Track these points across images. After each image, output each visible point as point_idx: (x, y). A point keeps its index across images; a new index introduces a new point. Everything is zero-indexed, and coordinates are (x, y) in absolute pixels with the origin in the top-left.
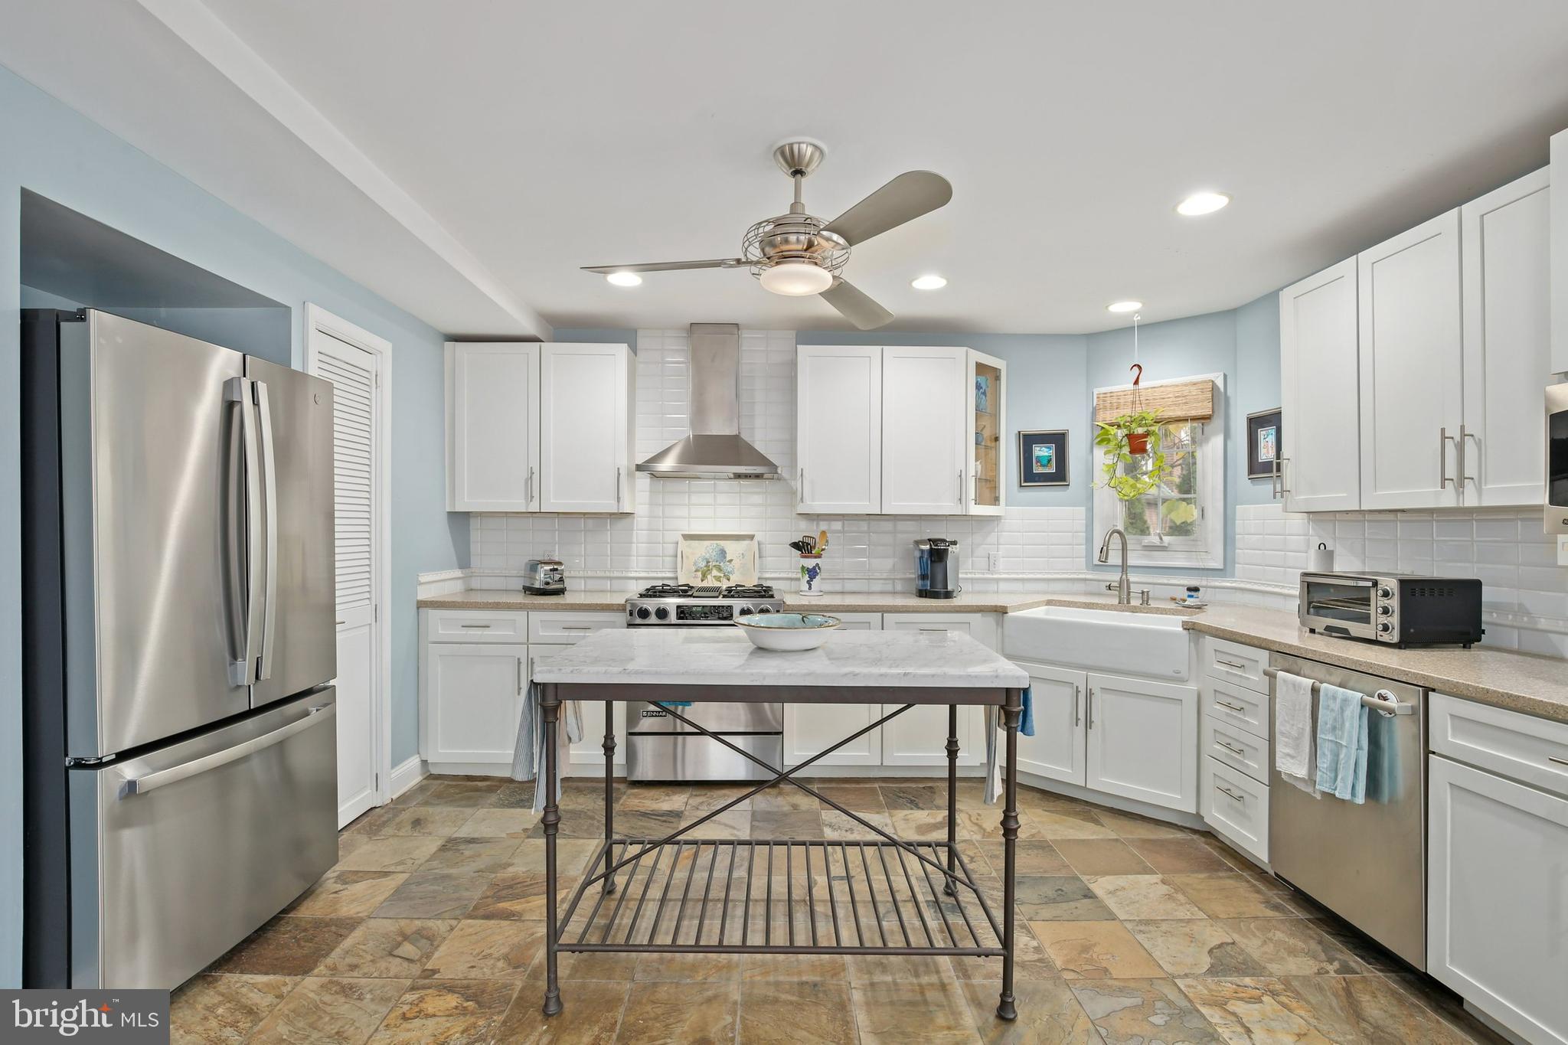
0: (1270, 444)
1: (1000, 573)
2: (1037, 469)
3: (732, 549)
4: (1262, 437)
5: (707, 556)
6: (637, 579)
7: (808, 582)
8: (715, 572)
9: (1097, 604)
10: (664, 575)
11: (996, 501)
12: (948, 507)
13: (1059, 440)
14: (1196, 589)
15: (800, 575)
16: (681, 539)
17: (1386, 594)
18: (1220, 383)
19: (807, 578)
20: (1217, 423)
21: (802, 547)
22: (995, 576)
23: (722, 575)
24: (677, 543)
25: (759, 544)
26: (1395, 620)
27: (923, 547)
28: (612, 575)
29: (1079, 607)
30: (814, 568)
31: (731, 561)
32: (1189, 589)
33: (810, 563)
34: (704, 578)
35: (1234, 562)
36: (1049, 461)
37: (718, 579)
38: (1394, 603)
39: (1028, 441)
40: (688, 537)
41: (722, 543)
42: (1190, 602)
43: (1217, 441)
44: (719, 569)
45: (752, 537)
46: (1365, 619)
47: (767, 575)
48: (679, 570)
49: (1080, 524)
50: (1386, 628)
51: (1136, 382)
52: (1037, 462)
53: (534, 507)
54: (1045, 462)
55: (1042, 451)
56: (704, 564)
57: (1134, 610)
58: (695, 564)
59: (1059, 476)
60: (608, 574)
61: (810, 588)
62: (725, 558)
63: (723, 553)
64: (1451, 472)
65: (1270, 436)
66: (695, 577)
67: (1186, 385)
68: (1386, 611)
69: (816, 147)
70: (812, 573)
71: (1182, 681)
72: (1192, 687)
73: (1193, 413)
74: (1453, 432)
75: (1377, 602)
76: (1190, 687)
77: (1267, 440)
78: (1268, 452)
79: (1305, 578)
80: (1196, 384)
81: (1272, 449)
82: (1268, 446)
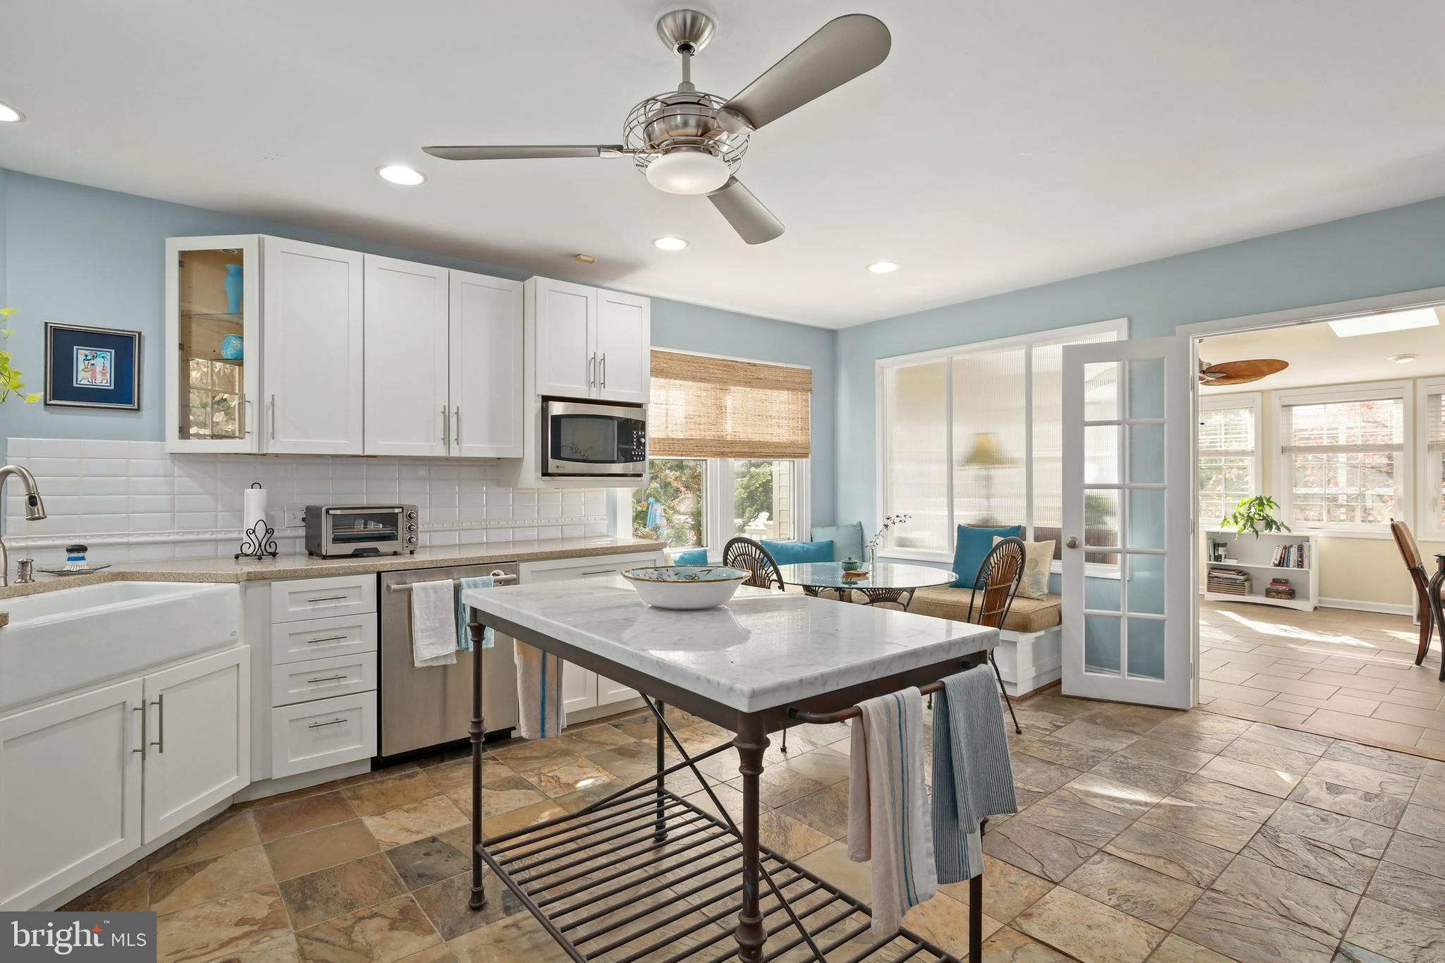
4: (81, 357)
14: (82, 549)
17: (410, 517)
26: (416, 535)
32: (70, 551)
38: (416, 522)
50: (410, 541)
71: (234, 643)
75: (404, 523)
76: (243, 647)
77: (92, 362)
78: (94, 376)
79: (331, 512)
81: (104, 374)
82: (94, 371)
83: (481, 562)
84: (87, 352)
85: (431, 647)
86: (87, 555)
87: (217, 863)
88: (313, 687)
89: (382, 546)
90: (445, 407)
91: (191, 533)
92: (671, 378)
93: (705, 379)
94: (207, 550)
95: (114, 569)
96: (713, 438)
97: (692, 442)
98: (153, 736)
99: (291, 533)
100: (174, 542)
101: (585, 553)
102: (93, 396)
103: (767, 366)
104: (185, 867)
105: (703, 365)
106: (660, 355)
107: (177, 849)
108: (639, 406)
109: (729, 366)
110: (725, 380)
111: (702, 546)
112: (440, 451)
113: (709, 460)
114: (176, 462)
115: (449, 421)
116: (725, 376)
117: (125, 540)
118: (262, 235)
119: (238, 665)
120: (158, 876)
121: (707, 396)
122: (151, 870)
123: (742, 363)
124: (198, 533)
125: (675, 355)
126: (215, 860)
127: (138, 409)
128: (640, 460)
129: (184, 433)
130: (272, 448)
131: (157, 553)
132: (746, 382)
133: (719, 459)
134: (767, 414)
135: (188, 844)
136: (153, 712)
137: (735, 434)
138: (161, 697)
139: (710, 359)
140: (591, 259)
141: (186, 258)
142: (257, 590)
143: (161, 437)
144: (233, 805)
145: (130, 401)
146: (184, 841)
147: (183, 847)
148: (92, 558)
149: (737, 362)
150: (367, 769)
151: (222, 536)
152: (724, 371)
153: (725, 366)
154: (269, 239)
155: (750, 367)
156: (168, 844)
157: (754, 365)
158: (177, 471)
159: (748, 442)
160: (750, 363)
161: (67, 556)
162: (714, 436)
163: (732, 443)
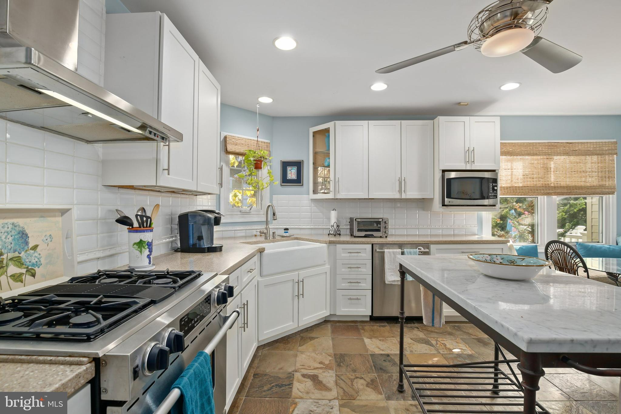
0: (293, 173)
3: (38, 230)
4: (289, 170)
7: (148, 256)
9: (260, 241)
14: (287, 229)
17: (385, 223)
19: (146, 252)
23: (24, 271)
26: (388, 230)
29: (252, 244)
31: (36, 247)
33: (147, 236)
38: (387, 225)
41: (19, 222)
42: (285, 235)
44: (20, 262)
45: (65, 212)
46: (378, 230)
50: (385, 232)
57: (272, 242)
61: (150, 262)
62: (27, 244)
63: (23, 235)
64: (399, 190)
65: (293, 170)
67: (262, 142)
75: (383, 225)
76: (327, 266)
77: (291, 171)
78: (292, 176)
79: (357, 220)
80: (264, 143)
81: (294, 175)
82: (292, 174)
83: (413, 243)
84: (290, 168)
85: (392, 276)
86: (288, 231)
87: (318, 339)
88: (350, 284)
89: (375, 234)
90: (399, 178)
91: (316, 226)
92: (514, 155)
93: (536, 154)
94: (320, 232)
95: (295, 236)
96: (541, 185)
97: (528, 188)
98: (301, 292)
99: (345, 227)
100: (312, 229)
101: (465, 242)
102: (292, 181)
103: (581, 143)
104: (309, 338)
105: (534, 147)
106: (507, 145)
107: (308, 331)
108: (494, 171)
109: (553, 145)
110: (550, 154)
111: (535, 243)
112: (397, 196)
113: (539, 197)
114: (313, 202)
115: (401, 184)
116: (550, 151)
117: (299, 227)
118: (335, 121)
119: (326, 272)
120: (302, 338)
121: (538, 163)
122: (301, 335)
123: (561, 143)
124: (318, 226)
126: (317, 338)
127: (302, 185)
128: (494, 198)
129: (315, 192)
130: (339, 197)
131: (307, 232)
132: (565, 153)
133: (546, 196)
134: (581, 170)
135: (311, 330)
136: (301, 284)
137: (557, 182)
138: (303, 279)
139: (539, 143)
140: (467, 104)
141: (315, 133)
142: (332, 247)
143: (309, 194)
144: (325, 320)
145: (301, 183)
146: (310, 329)
147: (310, 330)
148: (290, 232)
149: (558, 143)
150: (368, 319)
151: (325, 227)
152: (549, 148)
153: (549, 146)
154: (337, 122)
155: (567, 145)
156: (306, 328)
157: (571, 143)
158: (313, 205)
159: (567, 187)
160: (567, 143)
161: (284, 231)
162: (542, 184)
163: (554, 188)
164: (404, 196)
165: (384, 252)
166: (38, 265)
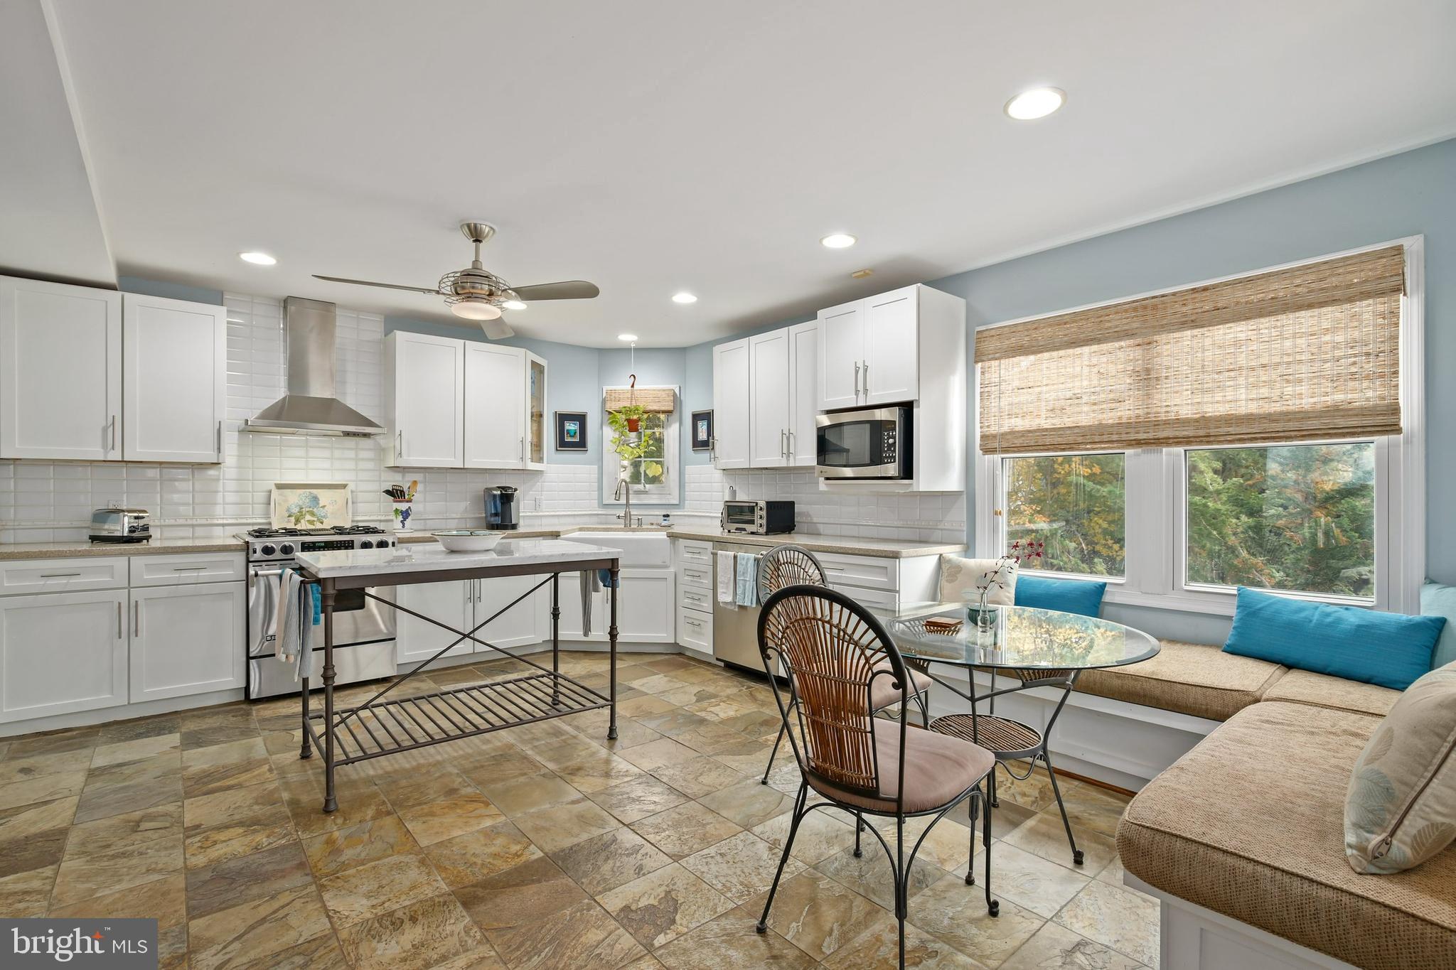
0: (705, 430)
1: (542, 511)
2: (568, 439)
3: (325, 497)
4: (700, 426)
5: (301, 503)
6: (223, 525)
7: (402, 521)
8: (308, 517)
9: (611, 528)
10: (254, 521)
11: (540, 460)
12: (514, 463)
13: (581, 419)
14: (668, 516)
15: (394, 517)
16: (273, 488)
17: (761, 509)
18: (677, 391)
19: (400, 518)
20: (676, 416)
21: (396, 493)
22: (541, 514)
23: (316, 519)
24: (270, 491)
25: (352, 492)
26: (764, 522)
27: (495, 492)
28: (194, 522)
30: (407, 510)
31: (324, 507)
32: (664, 516)
33: (403, 506)
34: (297, 521)
35: (684, 500)
36: (575, 433)
37: (311, 522)
38: (764, 513)
39: (562, 418)
40: (280, 487)
41: (315, 491)
42: (664, 523)
43: (675, 427)
44: (313, 514)
45: (344, 486)
46: (752, 522)
47: (359, 518)
48: (272, 515)
49: (595, 476)
50: (761, 526)
51: (633, 386)
52: (568, 433)
53: (115, 455)
54: (572, 434)
55: (571, 426)
56: (297, 510)
57: (634, 530)
58: (288, 510)
59: (581, 444)
60: (190, 522)
61: (403, 526)
62: (318, 504)
63: (316, 499)
64: (785, 451)
65: (703, 426)
66: (289, 521)
67: (659, 390)
68: (761, 517)
69: (491, 228)
70: (406, 514)
71: (666, 567)
72: (672, 570)
73: (663, 408)
74: (786, 432)
75: (758, 513)
77: (701, 428)
78: (702, 435)
80: (664, 390)
81: (705, 433)
82: (702, 432)
84: (701, 423)
88: (692, 601)
89: (748, 527)
90: (784, 429)
102: (703, 444)
106: (1020, 328)
109: (1145, 307)
115: (788, 440)
116: (1135, 325)
119: (665, 578)
121: (1107, 363)
123: (1174, 294)
125: (1043, 321)
127: (713, 448)
128: (891, 462)
132: (1184, 323)
139: (1103, 308)
145: (711, 445)
149: (1163, 296)
153: (1135, 309)
154: (716, 347)
157: (1205, 289)
159: (1196, 421)
160: (1193, 289)
161: (663, 518)
162: (1120, 418)
163: (1155, 425)
164: (792, 464)
165: (717, 554)
166: (325, 517)
